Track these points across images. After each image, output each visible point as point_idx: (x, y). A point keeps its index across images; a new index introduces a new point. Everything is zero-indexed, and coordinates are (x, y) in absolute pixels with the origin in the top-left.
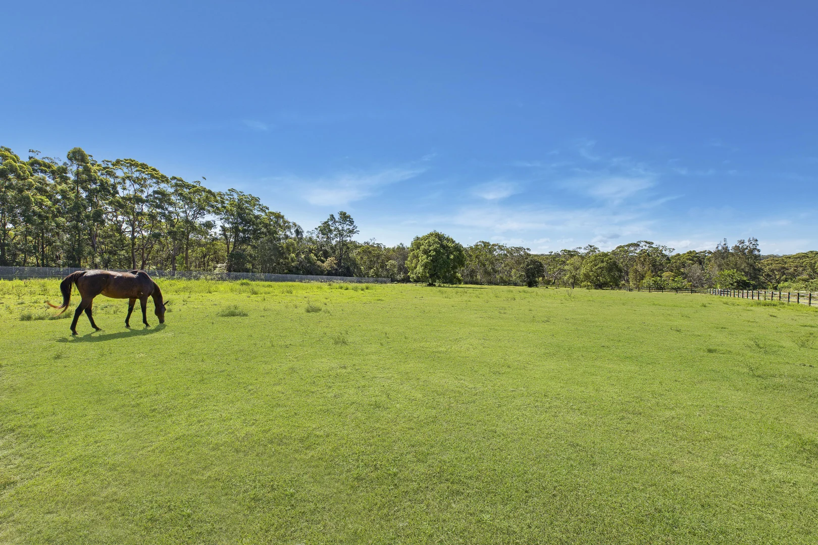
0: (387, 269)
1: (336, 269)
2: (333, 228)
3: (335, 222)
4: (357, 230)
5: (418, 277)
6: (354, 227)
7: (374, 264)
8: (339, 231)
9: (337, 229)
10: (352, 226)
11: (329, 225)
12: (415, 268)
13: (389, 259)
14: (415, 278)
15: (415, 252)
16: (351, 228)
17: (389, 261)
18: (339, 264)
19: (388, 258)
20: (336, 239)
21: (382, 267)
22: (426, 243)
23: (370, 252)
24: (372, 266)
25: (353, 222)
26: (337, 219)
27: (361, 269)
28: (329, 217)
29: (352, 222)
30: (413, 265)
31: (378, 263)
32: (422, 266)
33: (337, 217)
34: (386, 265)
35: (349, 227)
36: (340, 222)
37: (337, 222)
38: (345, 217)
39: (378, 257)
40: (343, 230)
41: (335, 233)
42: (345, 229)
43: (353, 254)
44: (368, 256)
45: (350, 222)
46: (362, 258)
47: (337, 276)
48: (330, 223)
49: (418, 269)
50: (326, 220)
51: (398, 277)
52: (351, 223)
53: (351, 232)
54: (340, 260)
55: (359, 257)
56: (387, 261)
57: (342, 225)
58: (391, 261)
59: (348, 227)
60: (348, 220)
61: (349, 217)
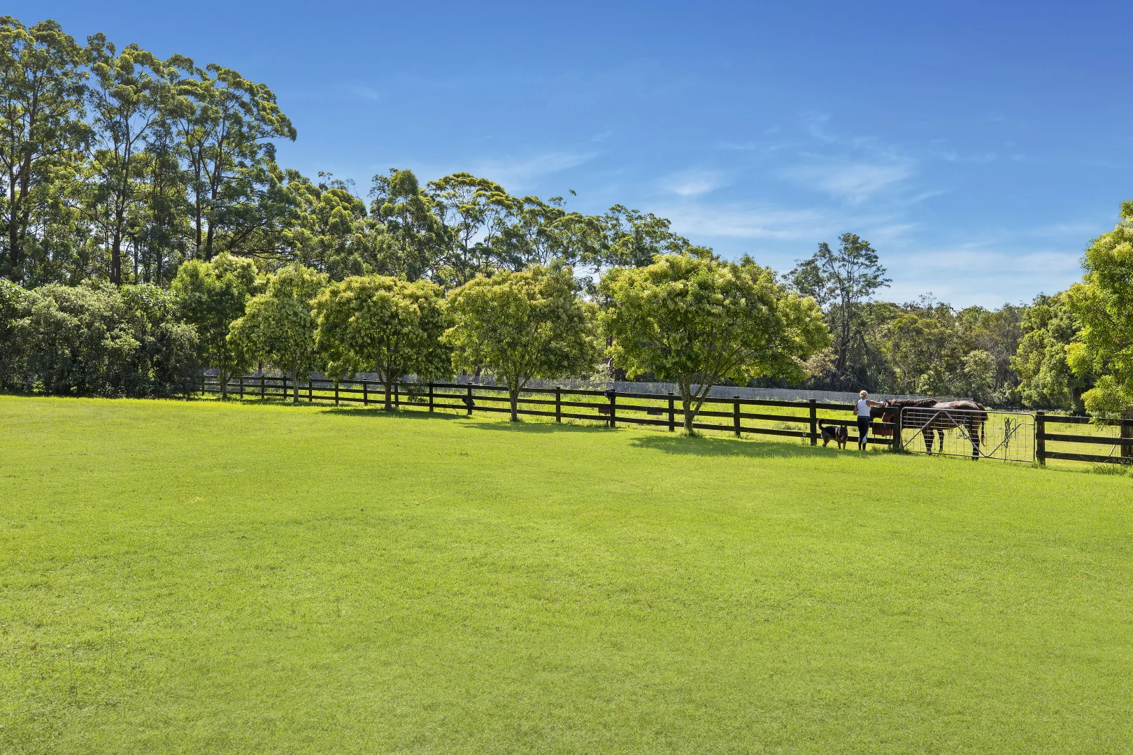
0: (965, 375)
1: (834, 375)
2: (825, 275)
3: (832, 260)
4: (886, 276)
5: (1042, 396)
6: (878, 269)
7: (930, 359)
8: (840, 281)
9: (834, 275)
10: (874, 268)
11: (816, 269)
12: (1036, 372)
13: (972, 346)
14: (1035, 397)
15: (1036, 334)
16: (870, 272)
17: (972, 354)
18: (840, 364)
19: (968, 345)
20: (832, 300)
21: (951, 368)
22: (1065, 312)
23: (919, 332)
24: (922, 366)
25: (876, 257)
26: (836, 254)
27: (894, 373)
28: (817, 250)
29: (872, 259)
30: (1031, 366)
31: (941, 357)
32: (1051, 369)
33: (836, 248)
34: (963, 364)
35: (866, 271)
36: (844, 259)
37: (836, 259)
38: (857, 249)
39: (941, 341)
40: (850, 279)
41: (829, 285)
42: (856, 275)
43: (876, 337)
44: (915, 341)
45: (869, 258)
46: (897, 346)
47: (834, 390)
48: (819, 263)
49: (1041, 375)
50: (810, 258)
51: (996, 396)
52: (871, 262)
53: (871, 283)
54: (844, 352)
55: (890, 344)
56: (966, 353)
57: (849, 267)
58: (976, 352)
59: (864, 271)
60: (863, 252)
61: (866, 247)
